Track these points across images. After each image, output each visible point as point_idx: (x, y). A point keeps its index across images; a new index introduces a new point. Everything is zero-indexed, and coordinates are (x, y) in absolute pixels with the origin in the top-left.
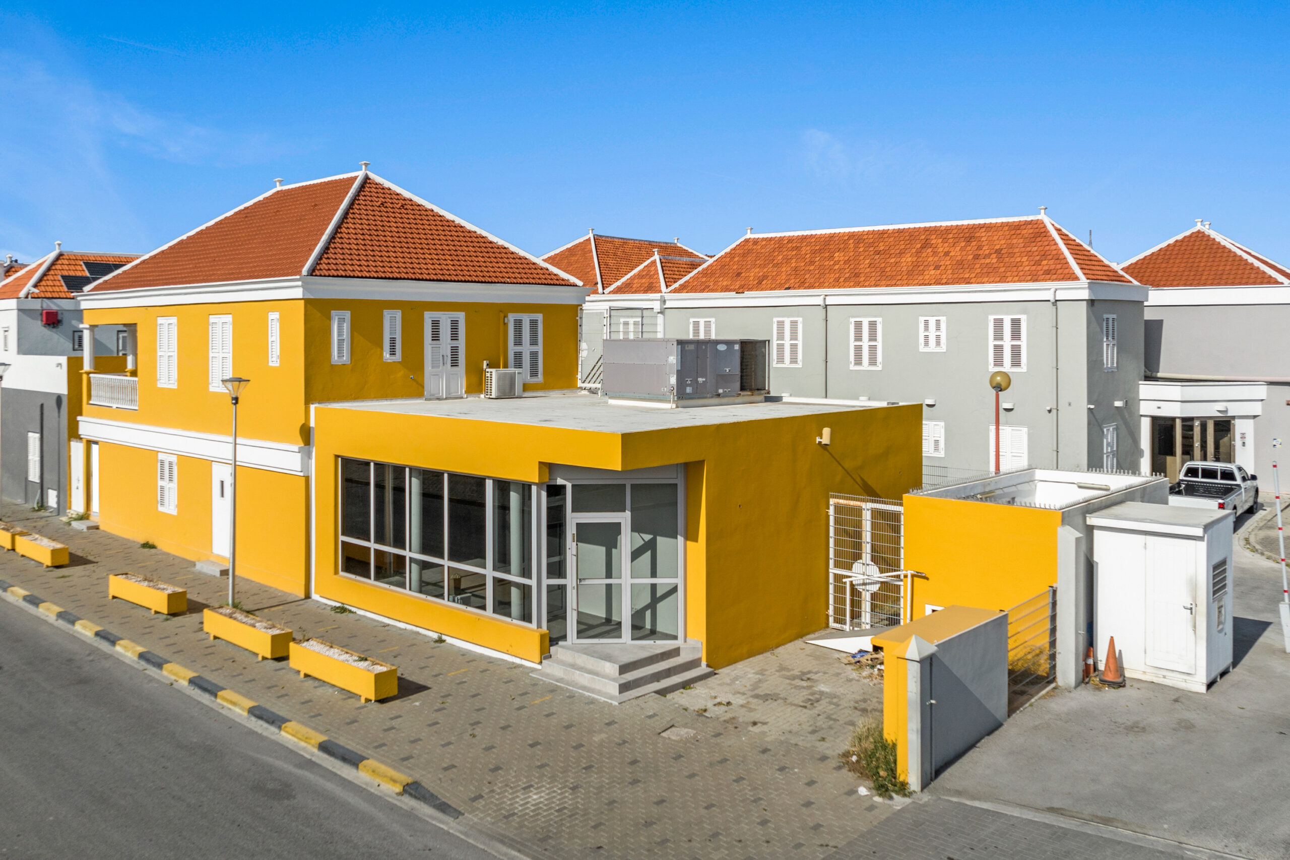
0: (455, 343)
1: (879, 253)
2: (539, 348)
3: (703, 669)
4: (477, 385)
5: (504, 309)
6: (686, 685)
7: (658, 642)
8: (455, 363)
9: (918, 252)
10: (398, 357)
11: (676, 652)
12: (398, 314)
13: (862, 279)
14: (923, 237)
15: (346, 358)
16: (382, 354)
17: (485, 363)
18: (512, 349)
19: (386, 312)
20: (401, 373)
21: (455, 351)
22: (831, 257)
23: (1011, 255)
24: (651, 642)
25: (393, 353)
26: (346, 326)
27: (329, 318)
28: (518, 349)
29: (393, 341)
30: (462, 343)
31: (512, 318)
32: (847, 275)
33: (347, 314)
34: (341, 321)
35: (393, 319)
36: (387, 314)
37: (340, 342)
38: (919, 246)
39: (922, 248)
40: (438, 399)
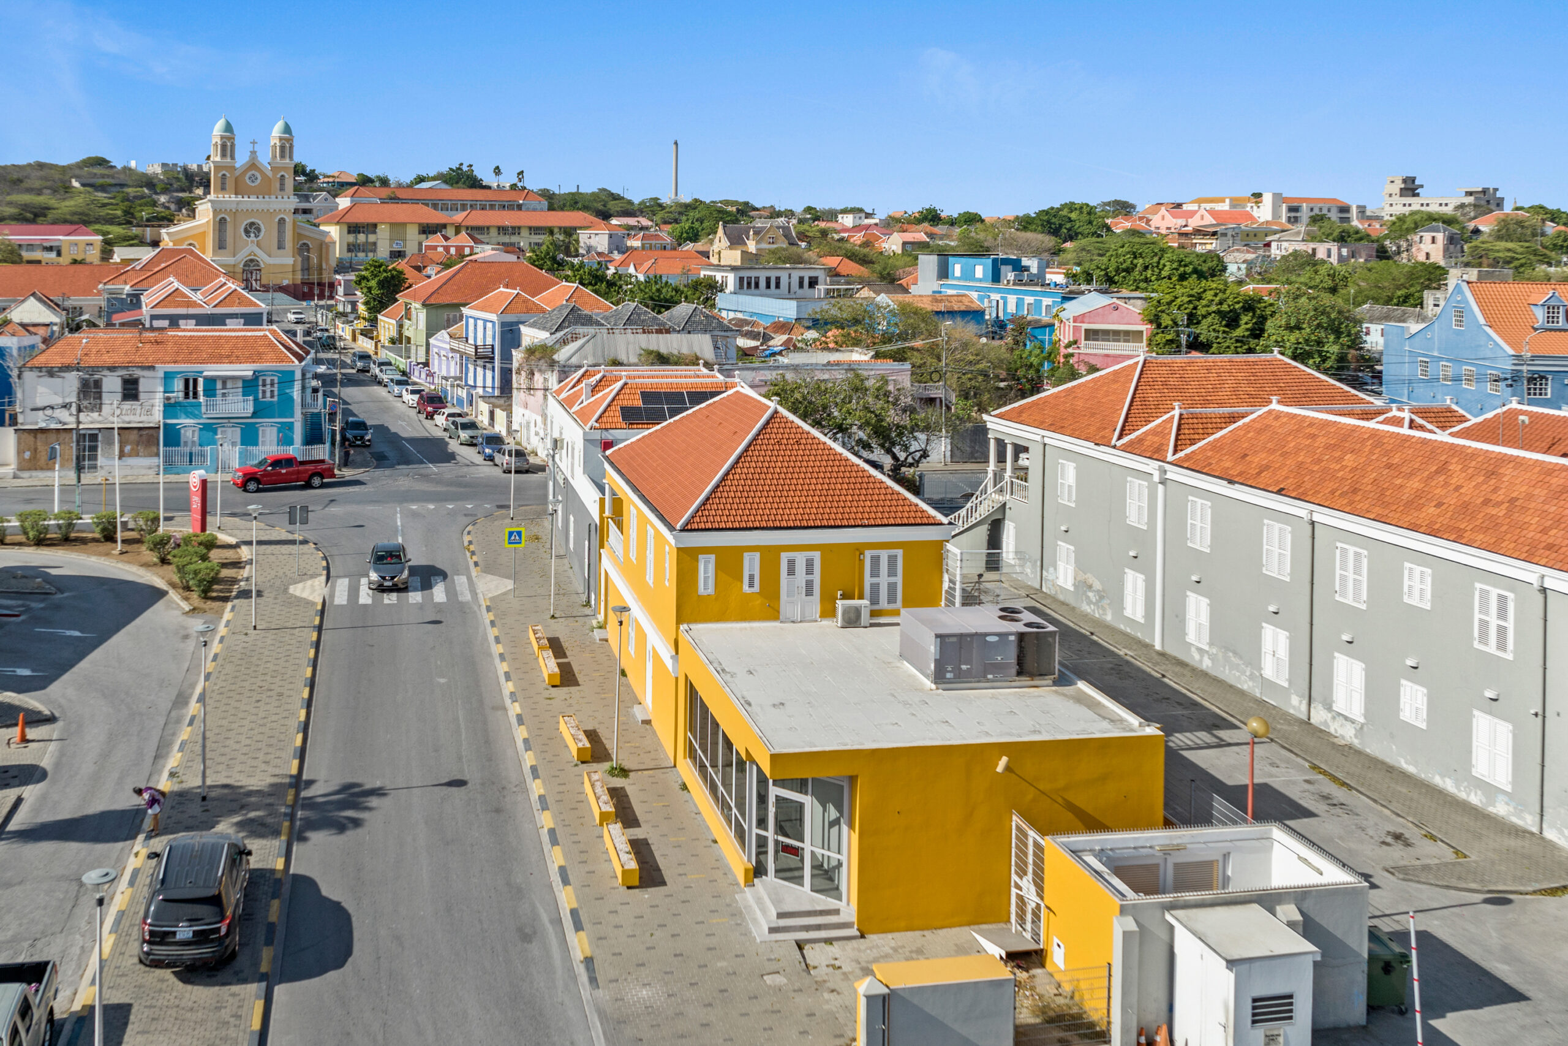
0: (810, 577)
1: (1389, 466)
2: (899, 579)
3: (854, 932)
4: (828, 612)
5: (859, 549)
6: (829, 941)
7: (829, 899)
8: (809, 592)
9: (1430, 477)
10: (757, 588)
11: (837, 912)
12: (757, 555)
13: (1358, 498)
14: (1443, 458)
15: (711, 590)
16: (742, 587)
17: (839, 593)
18: (868, 580)
19: (745, 554)
20: (758, 601)
21: (809, 585)
22: (1341, 459)
23: (1524, 509)
24: (823, 897)
25: (751, 585)
26: (711, 567)
27: (697, 561)
28: (875, 580)
29: (751, 577)
30: (817, 578)
31: (868, 554)
32: (1345, 489)
33: (713, 557)
34: (706, 563)
35: (751, 560)
36: (747, 556)
37: (706, 579)
38: (1435, 468)
39: (1437, 472)
40: (793, 622)
